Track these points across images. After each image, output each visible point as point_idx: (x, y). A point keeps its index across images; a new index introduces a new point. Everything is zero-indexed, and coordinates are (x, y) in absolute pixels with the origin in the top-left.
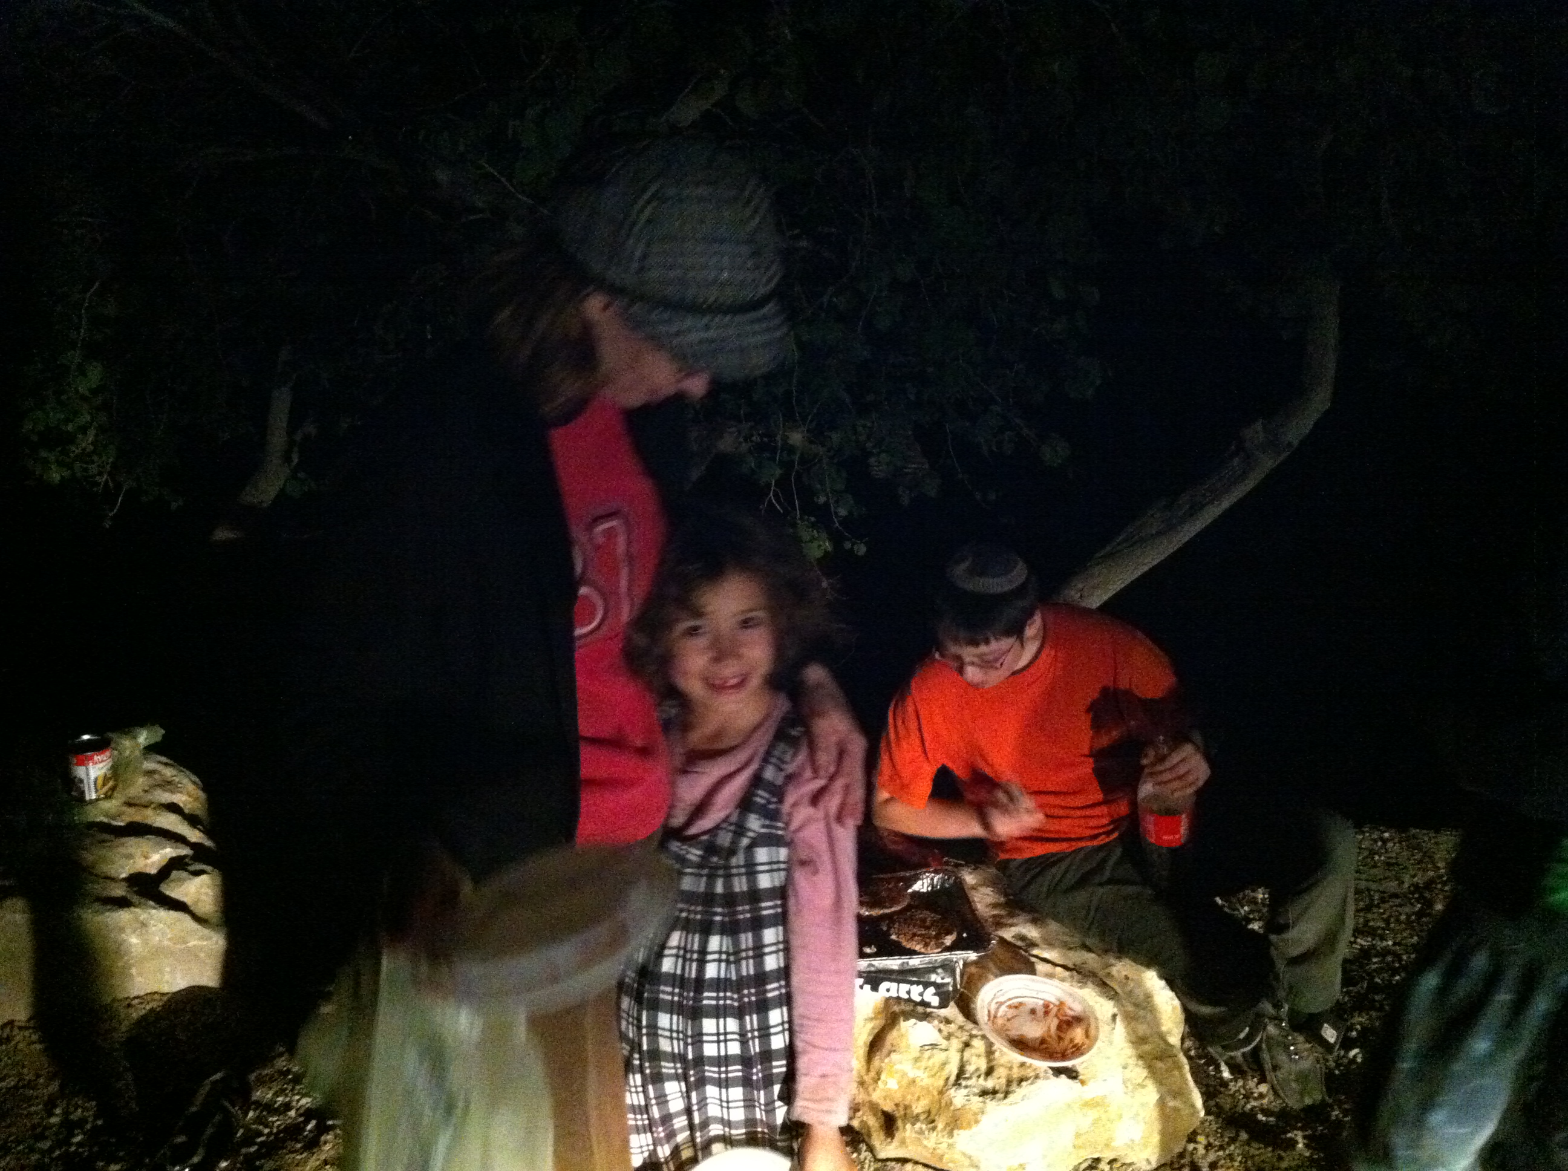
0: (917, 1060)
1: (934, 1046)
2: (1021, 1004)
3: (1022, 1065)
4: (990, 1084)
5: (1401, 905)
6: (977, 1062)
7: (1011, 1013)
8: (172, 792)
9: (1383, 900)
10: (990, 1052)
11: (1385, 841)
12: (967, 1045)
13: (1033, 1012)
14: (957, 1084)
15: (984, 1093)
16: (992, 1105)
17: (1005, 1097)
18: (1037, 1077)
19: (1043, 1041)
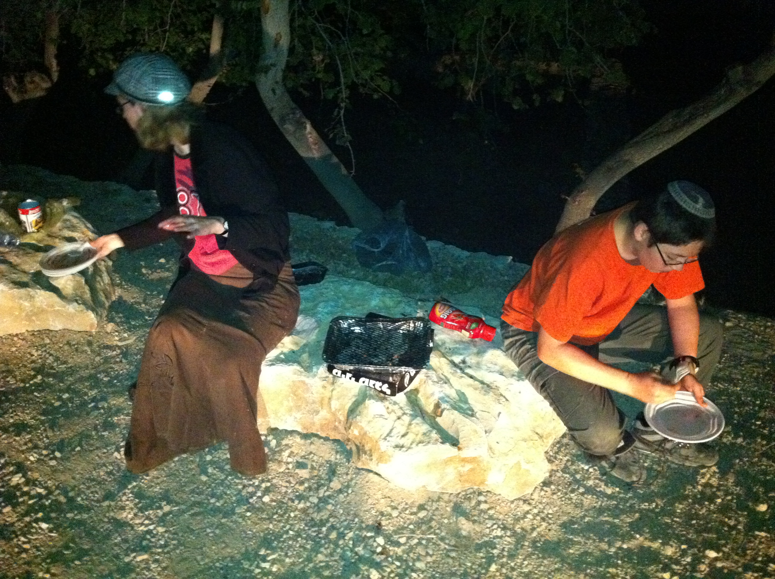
1: (381, 416)
4: (402, 441)
5: (757, 367)
8: (73, 231)
9: (747, 363)
11: (766, 327)
12: (399, 418)
14: (386, 438)
17: (407, 450)
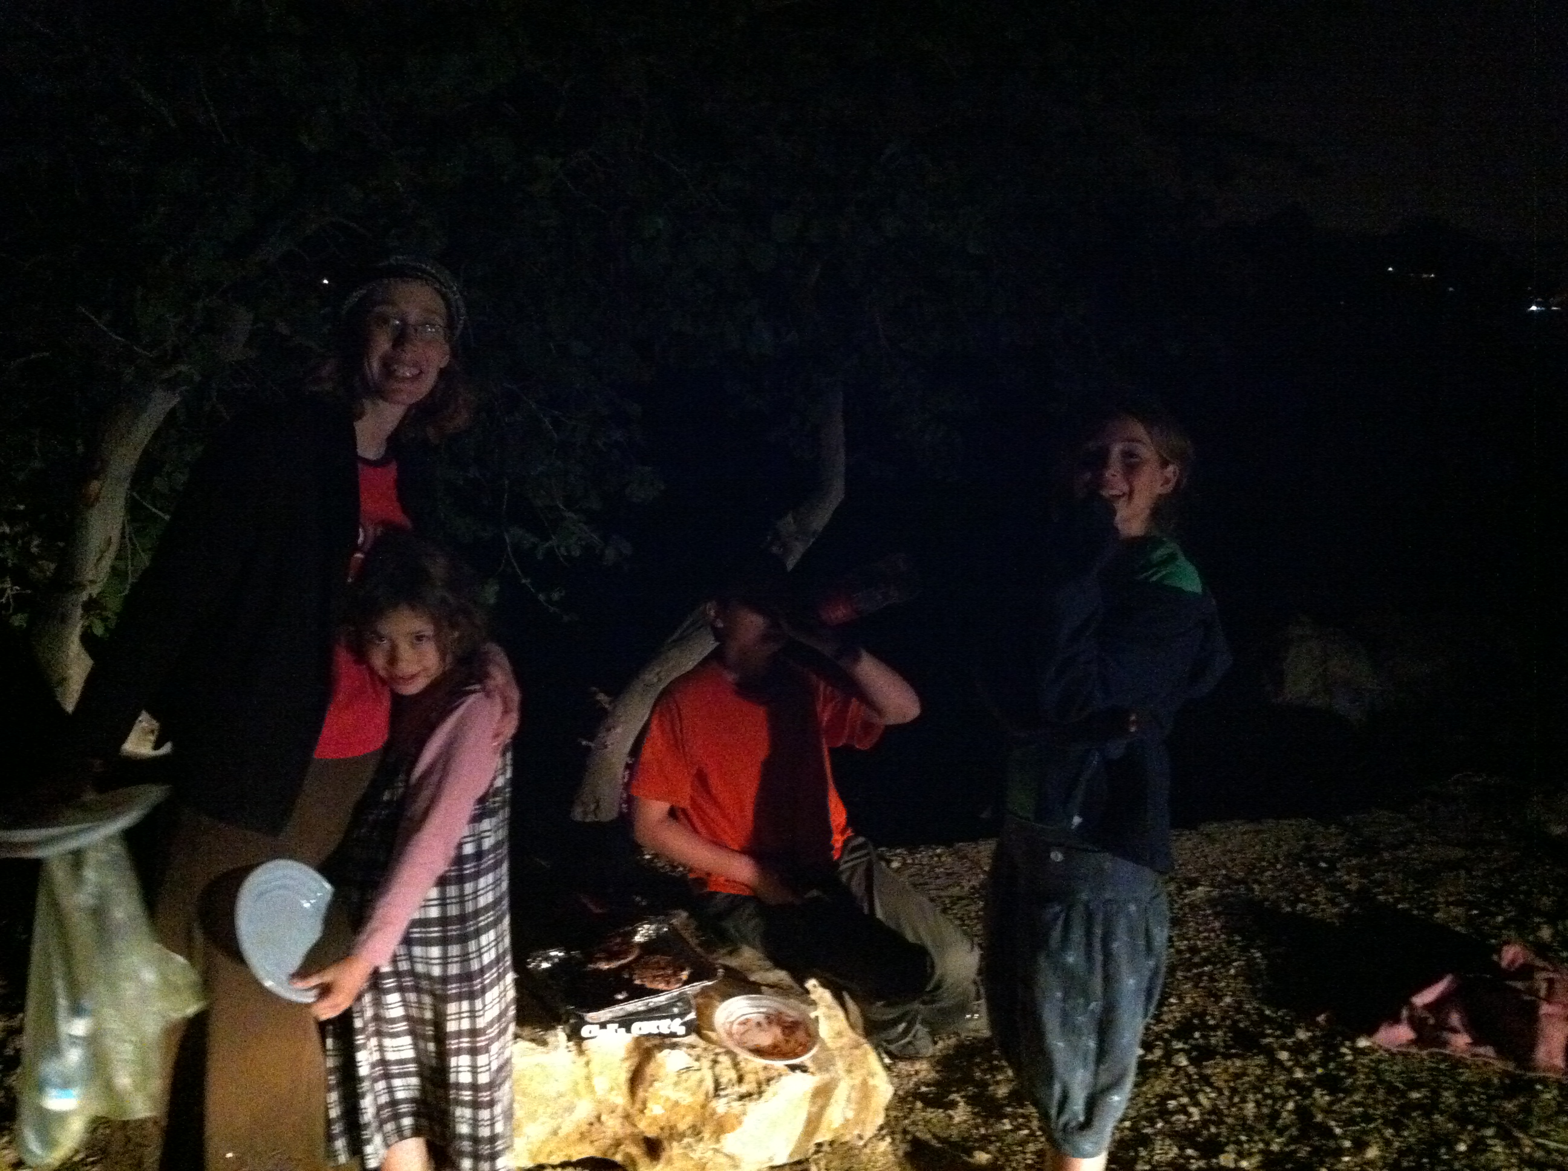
0: (676, 1084)
1: (688, 1069)
2: (748, 1020)
3: (765, 1068)
6: (728, 1074)
7: (742, 1028)
10: (736, 1065)
12: (715, 1062)
13: (759, 1024)
14: (717, 1095)
15: (742, 1097)
16: (751, 1106)
17: (760, 1097)
18: (780, 1075)
19: (775, 1046)
